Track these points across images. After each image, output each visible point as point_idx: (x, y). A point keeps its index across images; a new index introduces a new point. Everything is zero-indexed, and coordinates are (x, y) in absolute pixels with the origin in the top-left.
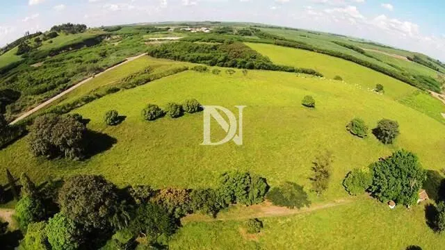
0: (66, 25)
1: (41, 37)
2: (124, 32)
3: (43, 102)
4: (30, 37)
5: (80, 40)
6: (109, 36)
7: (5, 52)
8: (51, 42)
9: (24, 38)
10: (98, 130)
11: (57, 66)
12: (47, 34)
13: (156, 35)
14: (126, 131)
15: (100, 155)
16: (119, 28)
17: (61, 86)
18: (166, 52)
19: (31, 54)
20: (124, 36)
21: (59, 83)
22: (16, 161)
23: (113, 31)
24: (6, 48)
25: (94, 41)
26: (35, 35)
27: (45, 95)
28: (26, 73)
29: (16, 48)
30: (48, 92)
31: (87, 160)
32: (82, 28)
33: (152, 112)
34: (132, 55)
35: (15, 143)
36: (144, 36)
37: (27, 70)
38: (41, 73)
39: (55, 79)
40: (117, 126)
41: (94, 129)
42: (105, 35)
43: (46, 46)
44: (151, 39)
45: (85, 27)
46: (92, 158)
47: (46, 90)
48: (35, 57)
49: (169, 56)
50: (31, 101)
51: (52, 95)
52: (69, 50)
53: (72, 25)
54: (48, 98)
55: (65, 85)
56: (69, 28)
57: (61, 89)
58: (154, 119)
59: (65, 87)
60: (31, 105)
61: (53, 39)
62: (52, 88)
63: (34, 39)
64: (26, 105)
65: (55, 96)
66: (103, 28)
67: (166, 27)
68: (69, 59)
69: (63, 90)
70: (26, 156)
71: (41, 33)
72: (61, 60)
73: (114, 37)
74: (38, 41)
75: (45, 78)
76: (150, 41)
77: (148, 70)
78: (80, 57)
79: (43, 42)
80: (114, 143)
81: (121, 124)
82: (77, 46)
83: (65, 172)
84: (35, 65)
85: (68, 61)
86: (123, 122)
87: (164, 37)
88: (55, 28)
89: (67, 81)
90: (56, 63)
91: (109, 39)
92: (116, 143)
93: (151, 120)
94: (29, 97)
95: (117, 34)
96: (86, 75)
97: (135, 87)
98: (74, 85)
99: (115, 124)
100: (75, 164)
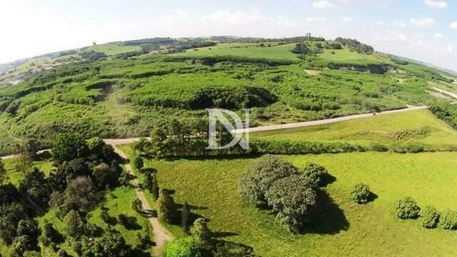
0: (352, 41)
1: (323, 44)
2: (411, 70)
3: (299, 121)
4: (311, 39)
5: (365, 63)
6: (395, 69)
7: (280, 44)
8: (334, 53)
9: (305, 38)
10: (337, 200)
11: (333, 84)
12: (330, 43)
13: (440, 86)
14: (367, 219)
15: (318, 236)
16: (406, 63)
17: (328, 112)
18: (448, 115)
19: (308, 57)
20: (410, 74)
21: (327, 107)
22: (220, 185)
23: (400, 64)
24: (283, 40)
25: (380, 69)
26: (318, 40)
27: (306, 113)
28: (295, 77)
29: (293, 45)
30: (310, 111)
31: (300, 235)
32: (368, 50)
33: (406, 210)
34: (414, 103)
35: (234, 162)
36: (430, 83)
37: (297, 75)
38: (312, 84)
39: (324, 100)
40: (361, 206)
41: (332, 196)
42: (391, 66)
43: (327, 56)
44: (435, 89)
45: (372, 49)
46: (307, 235)
47: (308, 108)
48: (312, 63)
49: (450, 120)
50: (287, 113)
51: (313, 117)
52: (351, 69)
53: (358, 43)
54: (306, 119)
55: (332, 111)
56: (355, 45)
57: (326, 116)
58: (405, 218)
59: (331, 114)
60: (284, 118)
61: (336, 51)
62: (317, 109)
63: (314, 43)
64: (279, 116)
65: (316, 120)
66: (389, 56)
67: (451, 78)
68: (347, 80)
69: (328, 117)
70: (234, 187)
71: (323, 40)
72: (339, 78)
73: (400, 71)
74: (319, 46)
75: (313, 93)
76: (434, 91)
77: (425, 132)
78: (361, 83)
79: (324, 50)
80: (343, 229)
81: (367, 205)
82: (360, 68)
83: (264, 235)
84: (309, 72)
85: (346, 83)
86: (370, 203)
87: (448, 91)
88: (340, 39)
89: (335, 108)
90: (332, 80)
91: (395, 71)
92: (346, 230)
93: (401, 217)
94: (288, 106)
95: (402, 69)
96: (360, 109)
97: (405, 152)
98: (342, 116)
99: (360, 203)
100: (282, 231)
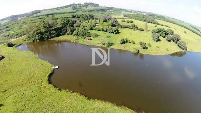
2: (114, 10)
4: (76, 4)
6: (109, 10)
8: (86, 8)
12: (83, 5)
16: (112, 8)
23: (110, 8)
25: (103, 10)
29: (71, 7)
32: (97, 5)
42: (107, 9)
45: (99, 5)
52: (95, 11)
56: (92, 4)
61: (87, 7)
63: (78, 5)
71: (81, 4)
73: (111, 11)
74: (80, 6)
79: (83, 7)
82: (98, 10)
88: (86, 3)
